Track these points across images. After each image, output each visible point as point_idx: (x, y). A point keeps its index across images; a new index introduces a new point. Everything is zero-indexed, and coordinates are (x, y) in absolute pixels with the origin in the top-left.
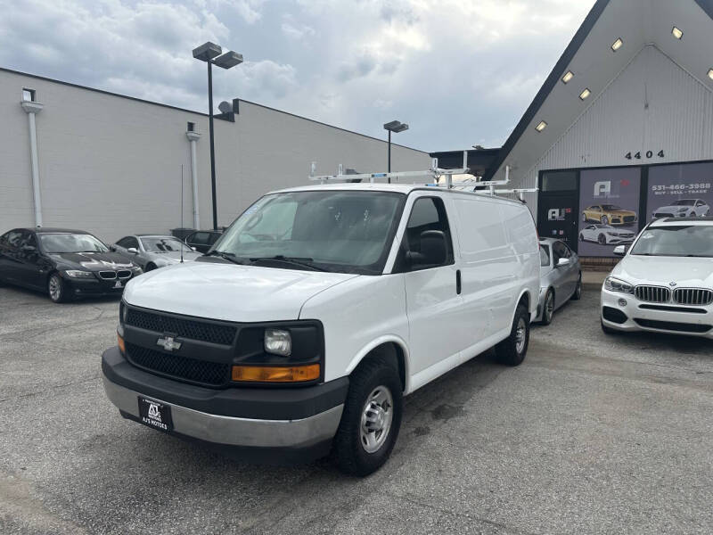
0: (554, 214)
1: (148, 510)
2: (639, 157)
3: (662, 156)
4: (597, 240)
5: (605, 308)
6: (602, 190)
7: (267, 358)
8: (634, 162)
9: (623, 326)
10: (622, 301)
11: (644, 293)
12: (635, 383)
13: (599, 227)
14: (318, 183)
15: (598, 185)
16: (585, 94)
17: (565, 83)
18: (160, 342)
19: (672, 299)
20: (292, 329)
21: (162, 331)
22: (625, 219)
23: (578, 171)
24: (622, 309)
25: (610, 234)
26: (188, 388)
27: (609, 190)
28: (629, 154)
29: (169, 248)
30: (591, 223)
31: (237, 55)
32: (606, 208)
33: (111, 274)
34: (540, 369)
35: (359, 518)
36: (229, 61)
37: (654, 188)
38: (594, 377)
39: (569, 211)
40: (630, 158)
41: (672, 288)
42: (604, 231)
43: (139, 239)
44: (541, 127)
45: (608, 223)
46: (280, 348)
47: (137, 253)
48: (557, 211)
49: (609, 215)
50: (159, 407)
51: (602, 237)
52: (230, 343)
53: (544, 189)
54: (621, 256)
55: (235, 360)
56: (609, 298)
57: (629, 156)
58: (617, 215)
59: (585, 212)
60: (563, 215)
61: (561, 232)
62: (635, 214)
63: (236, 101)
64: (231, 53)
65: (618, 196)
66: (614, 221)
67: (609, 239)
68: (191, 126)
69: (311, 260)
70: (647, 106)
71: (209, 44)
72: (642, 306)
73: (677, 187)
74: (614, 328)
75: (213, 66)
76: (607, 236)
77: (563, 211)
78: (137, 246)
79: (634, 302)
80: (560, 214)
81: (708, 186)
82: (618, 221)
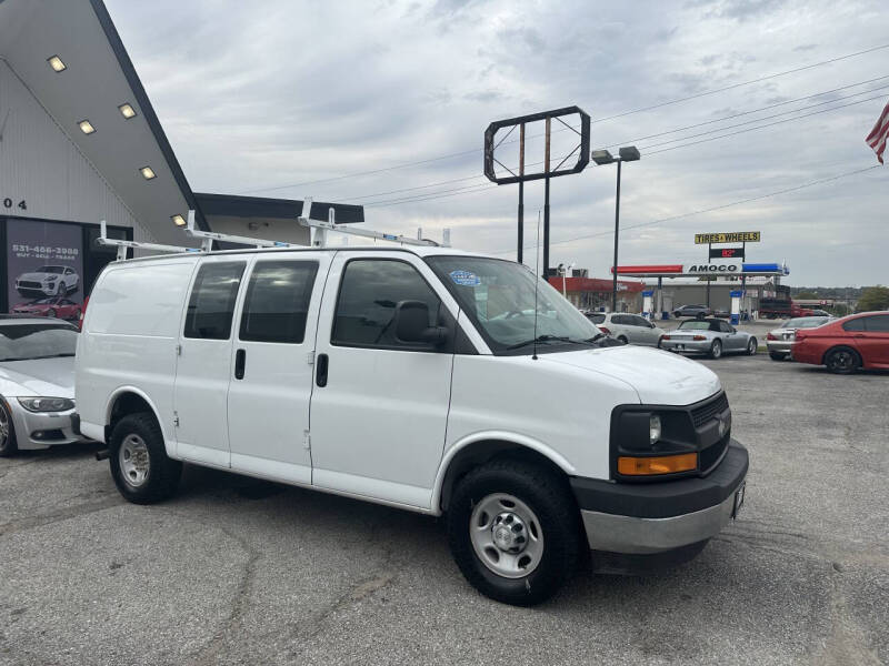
3: (24, 207)
73: (43, 249)
81: (76, 252)
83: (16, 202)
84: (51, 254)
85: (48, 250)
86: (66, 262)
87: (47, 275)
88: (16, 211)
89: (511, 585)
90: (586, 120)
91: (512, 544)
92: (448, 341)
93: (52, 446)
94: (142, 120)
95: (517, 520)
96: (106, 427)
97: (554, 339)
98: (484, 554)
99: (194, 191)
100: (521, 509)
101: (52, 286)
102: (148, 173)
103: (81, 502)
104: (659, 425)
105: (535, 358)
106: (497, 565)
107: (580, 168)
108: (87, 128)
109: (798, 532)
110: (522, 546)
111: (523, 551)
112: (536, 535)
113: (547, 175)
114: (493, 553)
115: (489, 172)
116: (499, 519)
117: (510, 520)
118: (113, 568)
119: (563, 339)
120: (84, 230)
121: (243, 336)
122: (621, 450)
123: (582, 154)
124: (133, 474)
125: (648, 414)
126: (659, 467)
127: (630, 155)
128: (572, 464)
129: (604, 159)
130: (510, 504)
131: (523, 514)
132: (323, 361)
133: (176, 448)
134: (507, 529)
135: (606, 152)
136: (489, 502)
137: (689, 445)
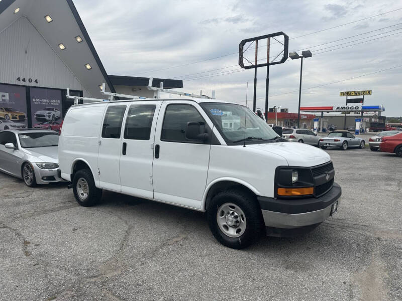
2: (25, 81)
3: (37, 82)
8: (22, 83)
13: (4, 122)
22: (19, 116)
25: (11, 126)
27: (8, 99)
28: (19, 78)
32: (7, 110)
37: (34, 100)
40: (19, 80)
42: (8, 124)
45: (9, 119)
49: (9, 114)
51: (6, 127)
58: (14, 115)
62: (25, 114)
65: (14, 103)
66: (13, 118)
70: (26, 52)
73: (45, 101)
81: (59, 101)
82: (16, 118)
83: (33, 80)
84: (48, 103)
85: (48, 101)
86: (55, 106)
87: (47, 112)
88: (33, 84)
89: (233, 240)
90: (286, 38)
91: (233, 224)
92: (208, 139)
93: (50, 183)
94: (85, 43)
95: (236, 214)
96: (71, 175)
97: (255, 138)
98: (223, 228)
99: (108, 74)
100: (238, 210)
101: (49, 116)
102: (88, 67)
103: (62, 205)
104: (297, 175)
105: (244, 146)
106: (228, 232)
107: (283, 61)
108: (62, 47)
109: (365, 224)
110: (238, 224)
111: (238, 226)
112: (244, 220)
113: (268, 64)
114: (226, 227)
115: (241, 63)
116: (229, 213)
117: (233, 214)
118: (74, 230)
119: (258, 139)
120: (62, 92)
121: (125, 137)
122: (279, 185)
123: (284, 54)
124: (82, 194)
125: (292, 170)
126: (296, 193)
127: (307, 54)
128: (259, 191)
129: (295, 57)
130: (233, 207)
131: (238, 212)
132: (158, 147)
133: (99, 184)
134: (232, 217)
135: (296, 53)
136: (224, 207)
137: (309, 183)
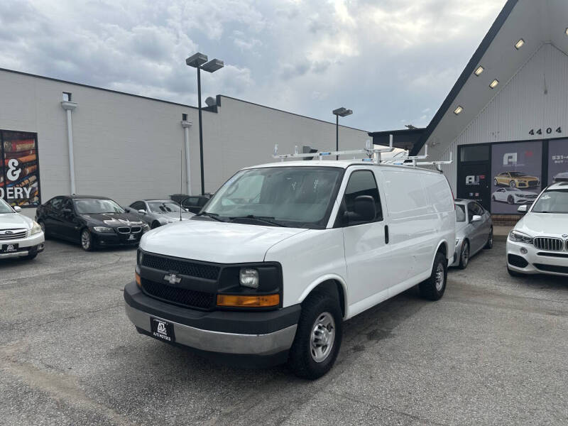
0: (470, 180)
1: (157, 399)
2: (540, 133)
3: (560, 132)
4: (506, 201)
5: (510, 255)
6: (510, 160)
7: (242, 290)
8: (536, 137)
9: (525, 270)
10: (523, 250)
11: (540, 243)
12: (533, 315)
13: (508, 190)
14: (279, 161)
15: (506, 155)
16: (494, 84)
17: (477, 76)
18: (166, 278)
19: (564, 248)
20: (259, 269)
21: (168, 270)
22: (529, 182)
23: (490, 145)
24: (524, 256)
25: (517, 195)
26: (185, 311)
27: (516, 160)
28: (532, 131)
29: (169, 210)
30: (501, 187)
31: (219, 62)
32: (514, 175)
33: (126, 230)
34: (455, 304)
35: (308, 408)
36: (213, 66)
37: (554, 158)
38: (499, 310)
39: (483, 177)
40: (533, 134)
41: (564, 239)
42: (513, 193)
43: (147, 203)
44: (458, 111)
45: (515, 187)
46: (251, 282)
47: (145, 214)
48: (473, 177)
49: (516, 180)
50: (165, 325)
51: (511, 198)
52: (215, 279)
53: (462, 160)
54: (524, 213)
55: (219, 291)
56: (513, 247)
57: (532, 133)
58: (522, 181)
59: (496, 178)
60: (478, 180)
61: (477, 195)
62: (538, 179)
63: (219, 97)
64: (215, 61)
65: (523, 165)
66: (520, 185)
67: (516, 199)
68: (185, 117)
69: (273, 218)
70: (546, 92)
71: (198, 54)
72: (540, 254)
74: (518, 272)
75: (201, 70)
76: (515, 197)
77: (478, 177)
78: (145, 208)
79: (533, 250)
80: (475, 180)
82: (525, 185)
83: (554, 129)
88: (555, 135)
